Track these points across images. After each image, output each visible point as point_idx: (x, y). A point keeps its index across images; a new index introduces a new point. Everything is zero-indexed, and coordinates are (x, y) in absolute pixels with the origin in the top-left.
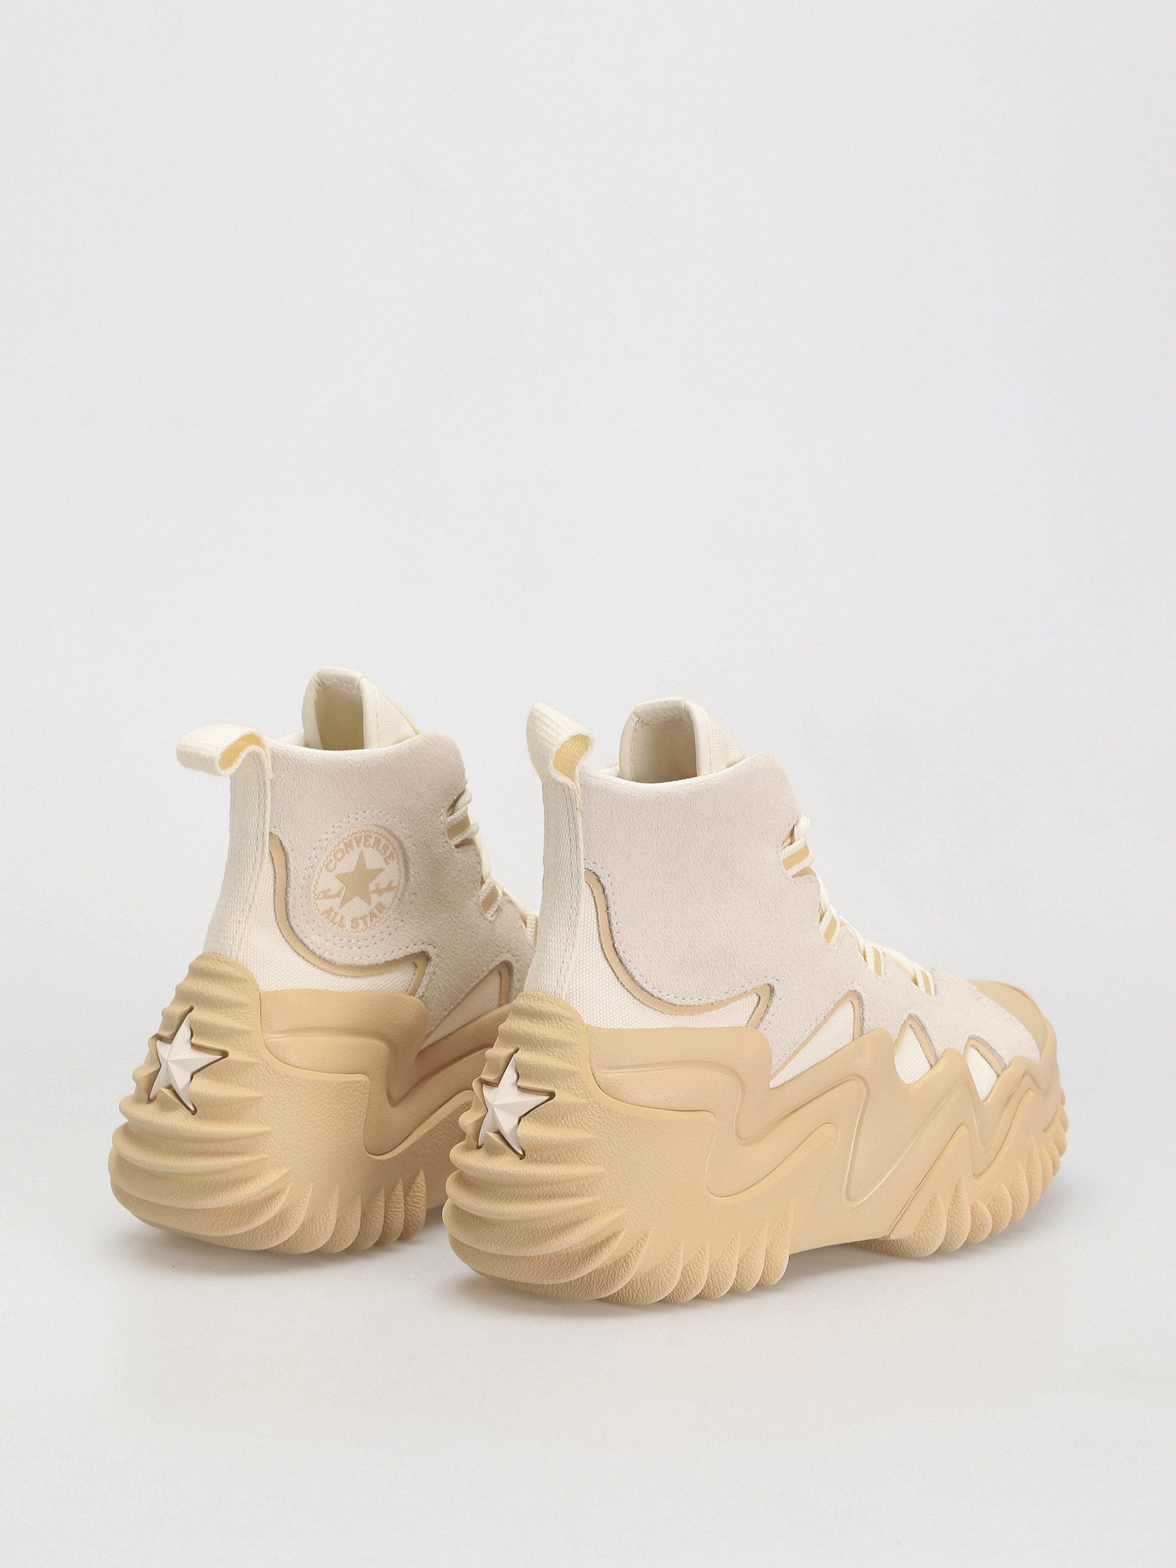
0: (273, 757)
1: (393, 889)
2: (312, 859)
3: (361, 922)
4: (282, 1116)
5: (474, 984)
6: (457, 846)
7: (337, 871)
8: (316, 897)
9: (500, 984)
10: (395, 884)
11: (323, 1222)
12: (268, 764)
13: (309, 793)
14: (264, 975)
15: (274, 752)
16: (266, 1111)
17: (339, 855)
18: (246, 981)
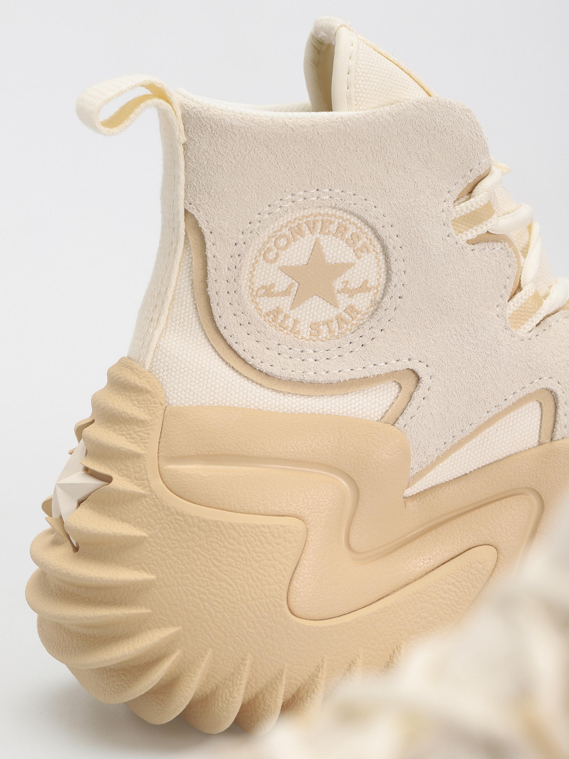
0: (183, 116)
1: (369, 290)
2: (238, 246)
3: (324, 329)
4: (169, 563)
5: (491, 415)
6: (472, 242)
7: (280, 262)
8: (254, 293)
9: (540, 417)
10: (372, 283)
11: (226, 698)
12: (179, 125)
13: (231, 162)
14: (176, 386)
15: (184, 110)
16: (151, 555)
17: (283, 242)
18: (147, 392)
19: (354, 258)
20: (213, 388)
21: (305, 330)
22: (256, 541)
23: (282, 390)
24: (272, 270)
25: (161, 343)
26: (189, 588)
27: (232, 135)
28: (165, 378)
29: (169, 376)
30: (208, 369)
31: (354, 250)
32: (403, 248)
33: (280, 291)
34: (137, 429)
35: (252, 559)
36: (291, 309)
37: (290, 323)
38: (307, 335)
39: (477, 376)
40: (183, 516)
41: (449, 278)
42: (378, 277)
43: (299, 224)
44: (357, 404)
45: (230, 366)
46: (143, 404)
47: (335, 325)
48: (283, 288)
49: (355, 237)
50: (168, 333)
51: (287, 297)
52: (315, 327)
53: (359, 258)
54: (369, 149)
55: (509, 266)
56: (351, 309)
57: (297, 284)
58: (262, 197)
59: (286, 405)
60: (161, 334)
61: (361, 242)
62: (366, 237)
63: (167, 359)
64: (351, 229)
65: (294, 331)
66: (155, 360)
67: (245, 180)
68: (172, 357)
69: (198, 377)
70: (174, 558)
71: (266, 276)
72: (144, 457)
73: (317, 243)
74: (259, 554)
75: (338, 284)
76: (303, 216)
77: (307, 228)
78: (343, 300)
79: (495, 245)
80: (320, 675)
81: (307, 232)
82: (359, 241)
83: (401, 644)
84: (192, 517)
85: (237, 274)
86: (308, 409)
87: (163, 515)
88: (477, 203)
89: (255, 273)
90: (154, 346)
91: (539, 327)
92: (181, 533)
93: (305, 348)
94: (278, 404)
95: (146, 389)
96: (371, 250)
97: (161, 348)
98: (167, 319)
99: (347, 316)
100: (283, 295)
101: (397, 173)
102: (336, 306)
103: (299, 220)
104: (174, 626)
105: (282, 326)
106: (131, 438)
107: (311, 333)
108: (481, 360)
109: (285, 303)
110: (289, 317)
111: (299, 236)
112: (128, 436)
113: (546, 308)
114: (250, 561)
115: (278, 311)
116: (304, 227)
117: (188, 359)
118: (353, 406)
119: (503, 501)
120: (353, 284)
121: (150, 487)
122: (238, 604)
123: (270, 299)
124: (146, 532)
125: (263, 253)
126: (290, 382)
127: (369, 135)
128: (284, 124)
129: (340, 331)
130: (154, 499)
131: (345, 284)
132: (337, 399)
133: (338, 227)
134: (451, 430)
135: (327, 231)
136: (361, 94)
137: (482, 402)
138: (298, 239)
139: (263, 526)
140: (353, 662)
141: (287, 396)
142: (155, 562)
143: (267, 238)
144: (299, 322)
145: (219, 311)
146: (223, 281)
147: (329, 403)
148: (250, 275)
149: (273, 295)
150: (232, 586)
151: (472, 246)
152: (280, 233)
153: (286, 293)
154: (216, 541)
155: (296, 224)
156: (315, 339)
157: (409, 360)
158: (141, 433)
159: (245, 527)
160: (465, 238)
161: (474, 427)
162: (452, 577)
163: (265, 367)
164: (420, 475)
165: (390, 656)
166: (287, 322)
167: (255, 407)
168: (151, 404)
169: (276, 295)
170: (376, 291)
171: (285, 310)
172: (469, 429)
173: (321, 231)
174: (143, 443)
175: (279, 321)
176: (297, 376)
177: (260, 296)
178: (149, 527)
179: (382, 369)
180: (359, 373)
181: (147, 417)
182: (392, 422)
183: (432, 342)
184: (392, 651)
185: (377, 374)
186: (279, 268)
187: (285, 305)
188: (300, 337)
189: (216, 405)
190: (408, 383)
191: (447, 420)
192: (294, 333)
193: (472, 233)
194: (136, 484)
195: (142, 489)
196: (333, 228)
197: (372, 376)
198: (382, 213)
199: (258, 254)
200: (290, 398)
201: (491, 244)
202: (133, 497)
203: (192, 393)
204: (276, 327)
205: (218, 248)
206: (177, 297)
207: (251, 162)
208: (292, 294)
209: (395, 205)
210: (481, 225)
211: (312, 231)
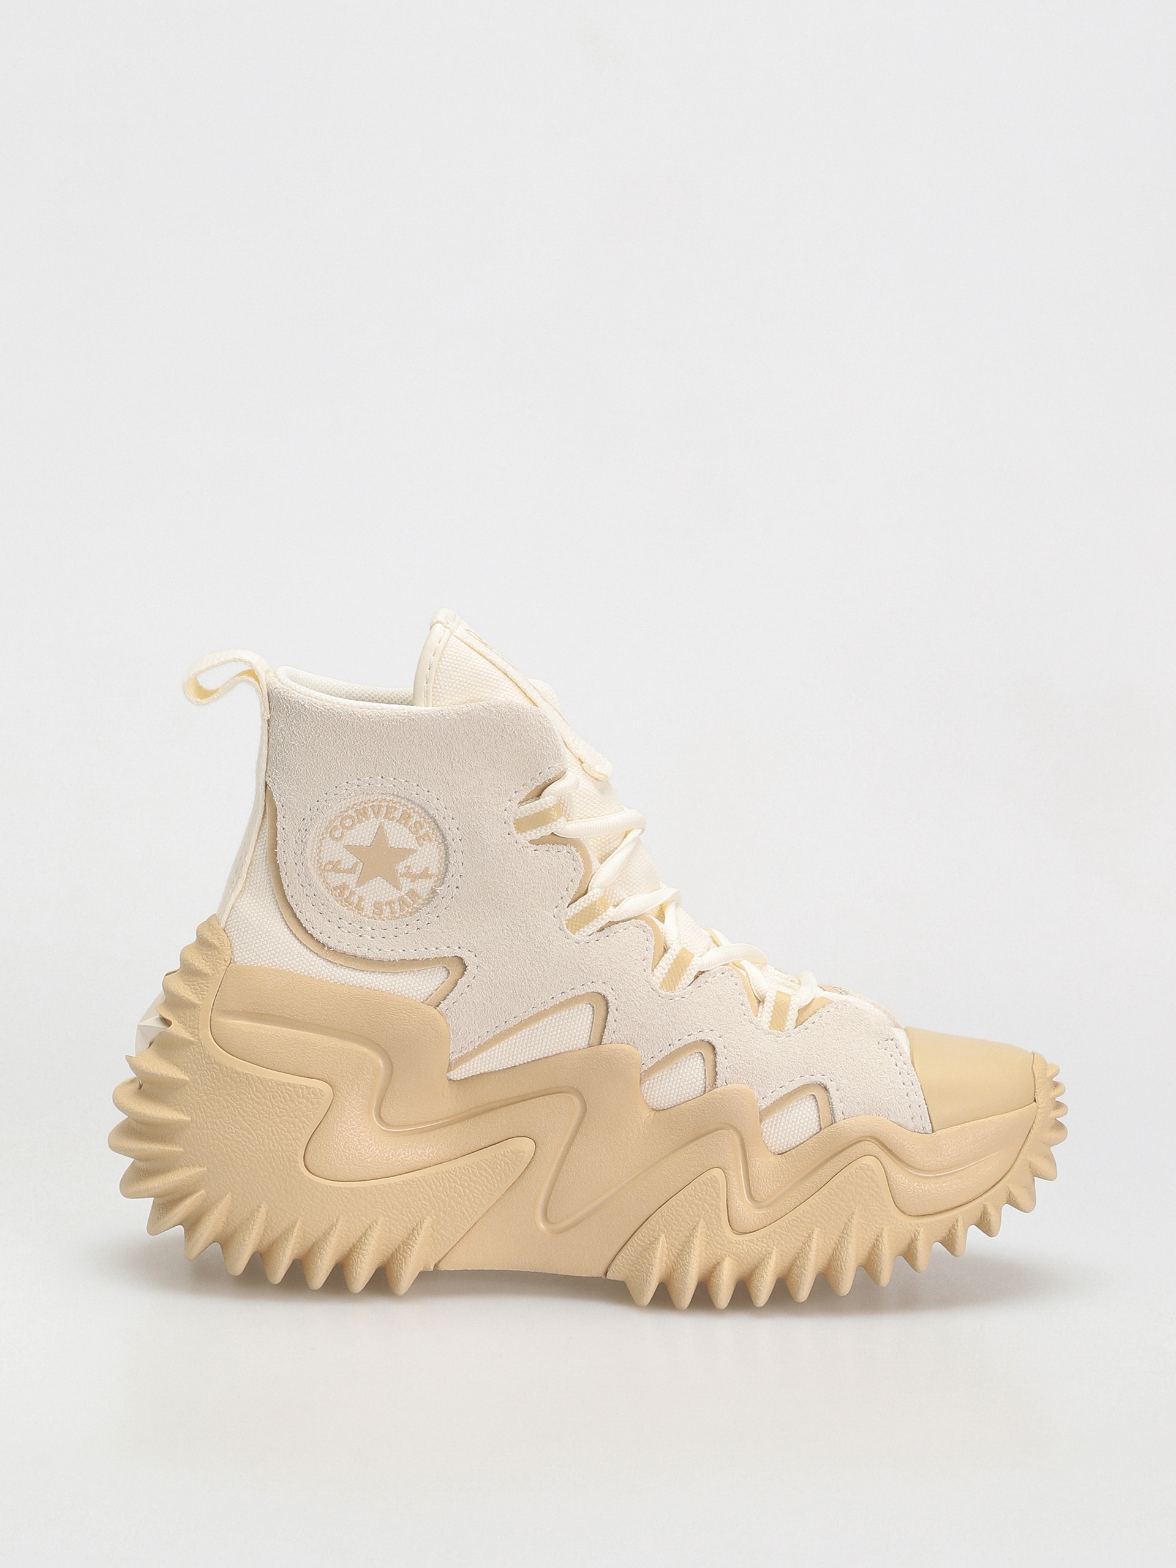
1: (430, 877)
3: (386, 909)
7: (346, 841)
10: (431, 870)
17: (348, 822)
19: (417, 845)
20: (273, 952)
21: (369, 909)
22: (280, 1097)
23: (336, 962)
24: (338, 848)
25: (237, 904)
26: (216, 1133)
27: (304, 717)
28: (234, 936)
29: (238, 935)
30: (273, 933)
31: (416, 837)
32: (462, 841)
33: (346, 868)
34: (200, 981)
35: (274, 1114)
36: (356, 887)
37: (355, 900)
38: (370, 913)
39: (523, 971)
40: (220, 1065)
41: (505, 874)
42: (439, 865)
43: (364, 807)
44: (405, 984)
45: (293, 934)
46: (210, 959)
47: (397, 906)
48: (349, 865)
49: (418, 825)
50: (244, 895)
51: (353, 875)
52: (378, 906)
53: (421, 845)
54: (434, 744)
55: (574, 870)
56: (412, 893)
57: (362, 864)
58: (329, 778)
59: (338, 976)
60: (238, 896)
61: (424, 830)
62: (429, 827)
63: (239, 919)
64: (415, 818)
65: (359, 908)
66: (230, 919)
67: (315, 761)
68: (243, 918)
69: (262, 940)
70: (207, 1103)
71: (333, 853)
72: (199, 1007)
73: (381, 827)
74: (281, 1110)
75: (401, 868)
76: (369, 800)
77: (372, 812)
78: (406, 884)
79: (561, 847)
80: (332, 1233)
81: (372, 816)
82: (421, 829)
83: (425, 1219)
84: (226, 1068)
85: (303, 847)
86: (357, 983)
87: (204, 1063)
88: (541, 805)
89: (322, 849)
90: (230, 906)
91: (601, 933)
92: (216, 1080)
93: (363, 924)
94: (330, 974)
95: (215, 945)
96: (434, 839)
97: (236, 909)
98: (245, 883)
99: (409, 900)
100: (348, 873)
101: (462, 769)
102: (399, 889)
103: (365, 803)
104: (200, 1166)
105: (348, 902)
106: (195, 989)
107: (374, 911)
108: (529, 957)
109: (351, 880)
110: (355, 894)
111: (364, 819)
112: (192, 987)
113: (611, 914)
114: (273, 1115)
115: (343, 887)
116: (370, 812)
117: (257, 922)
118: (401, 985)
119: (547, 1098)
120: (414, 870)
121: (198, 1036)
122: (257, 1154)
123: (337, 875)
124: (189, 1077)
125: (329, 830)
126: (344, 954)
127: (435, 731)
128: (352, 712)
129: (401, 913)
130: (199, 1047)
131: (407, 869)
132: (387, 977)
133: (402, 814)
134: (493, 1020)
135: (391, 817)
136: (439, 690)
137: (526, 997)
138: (362, 822)
139: (289, 1084)
140: (370, 1227)
141: (339, 968)
142: (191, 1105)
143: (334, 817)
144: (363, 900)
145: (287, 880)
146: (290, 852)
147: (378, 979)
148: (318, 851)
149: (339, 871)
150: (253, 1136)
151: (535, 846)
152: (346, 814)
153: (351, 871)
154: (244, 1092)
155: (362, 807)
156: (376, 917)
157: (460, 948)
158: (202, 985)
159: (272, 1083)
160: (529, 839)
161: (518, 1020)
162: (484, 1163)
163: (323, 939)
164: (462, 1060)
165: (413, 1229)
166: (352, 898)
167: (309, 974)
168: (216, 959)
169: (341, 872)
170: (436, 878)
171: (351, 887)
172: (513, 1022)
173: (385, 816)
174: (201, 994)
175: (345, 897)
176: (349, 950)
177: (328, 871)
178: (192, 1073)
179: (432, 953)
180: (410, 955)
181: (210, 971)
182: (435, 1004)
183: (483, 934)
184: (415, 1224)
185: (426, 957)
186: (345, 847)
187: (352, 882)
188: (363, 914)
189: (273, 968)
190: (456, 970)
191: (489, 1010)
192: (359, 910)
193: (535, 834)
194: (188, 1032)
195: (192, 1037)
196: (397, 814)
197: (421, 959)
198: (444, 806)
199: (325, 832)
200: (342, 970)
201: (555, 847)
202: (185, 1044)
203: (254, 954)
204: (342, 902)
205: (287, 821)
206: (254, 862)
207: (320, 745)
208: (357, 873)
209: (457, 799)
210: (544, 827)
211: (377, 815)
